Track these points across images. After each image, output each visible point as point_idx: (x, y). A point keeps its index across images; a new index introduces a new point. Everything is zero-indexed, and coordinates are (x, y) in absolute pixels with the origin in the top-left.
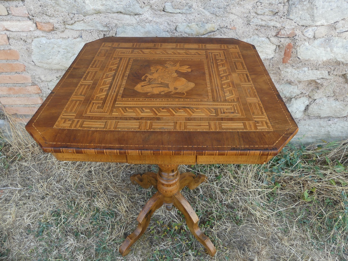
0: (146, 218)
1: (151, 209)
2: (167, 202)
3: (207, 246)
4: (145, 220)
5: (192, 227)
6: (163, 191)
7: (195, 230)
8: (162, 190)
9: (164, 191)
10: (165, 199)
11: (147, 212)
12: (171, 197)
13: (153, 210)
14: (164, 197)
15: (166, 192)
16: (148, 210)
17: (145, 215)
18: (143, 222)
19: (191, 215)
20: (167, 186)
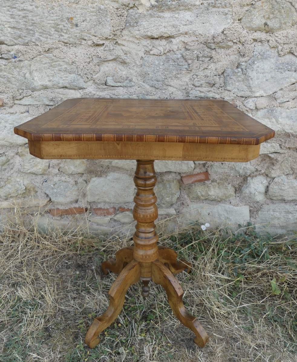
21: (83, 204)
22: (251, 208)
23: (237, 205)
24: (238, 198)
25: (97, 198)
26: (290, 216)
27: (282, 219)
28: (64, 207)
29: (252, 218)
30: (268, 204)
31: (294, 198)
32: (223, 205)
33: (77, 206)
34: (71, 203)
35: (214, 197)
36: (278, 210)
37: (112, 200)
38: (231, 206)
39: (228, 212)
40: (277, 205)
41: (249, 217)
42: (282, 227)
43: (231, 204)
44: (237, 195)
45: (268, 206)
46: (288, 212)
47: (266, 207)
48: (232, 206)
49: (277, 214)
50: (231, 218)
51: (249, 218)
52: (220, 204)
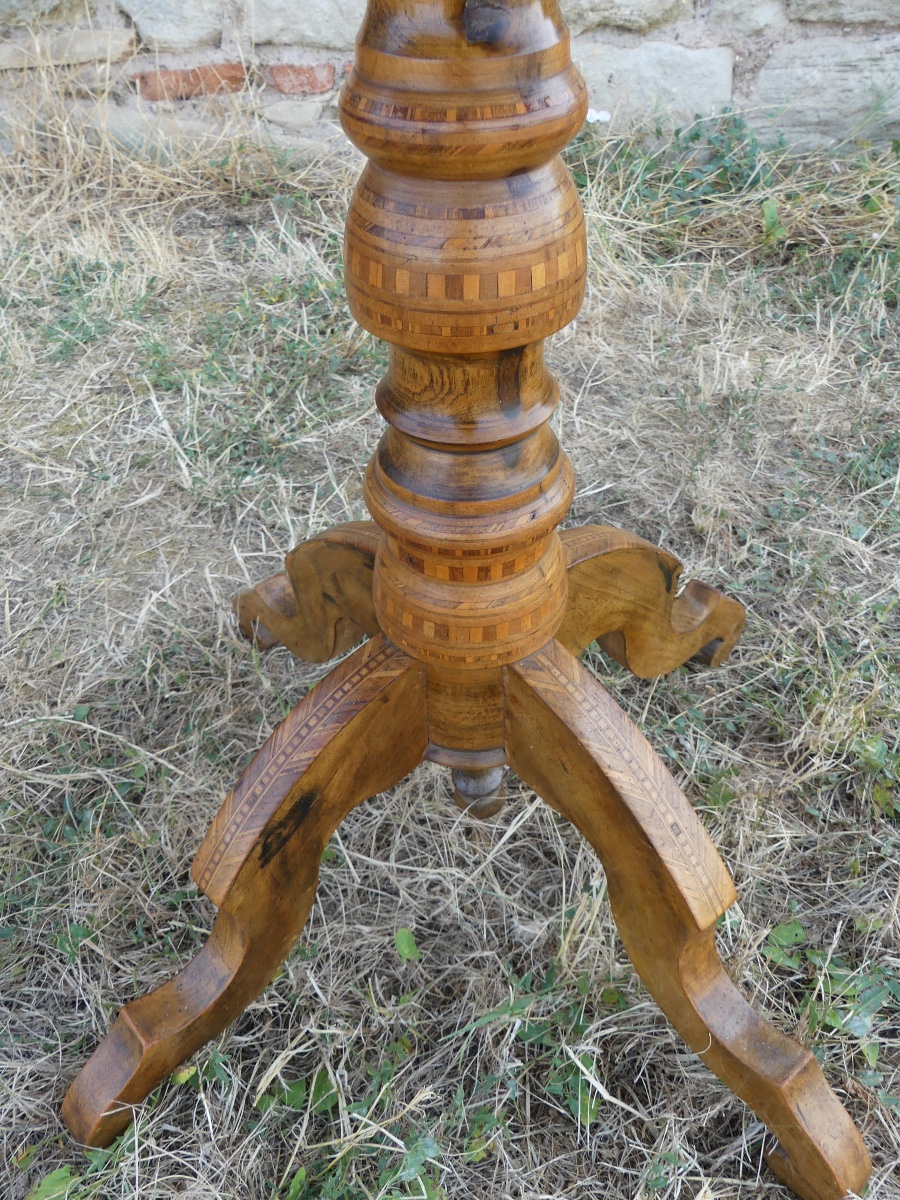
0: (265, 859)
1: (306, 783)
2: (453, 740)
3: (797, 1133)
4: (262, 883)
5: (672, 958)
6: (419, 621)
7: (687, 979)
8: (407, 620)
9: (429, 630)
10: (445, 707)
11: (270, 808)
12: (492, 690)
13: (333, 794)
14: (432, 685)
15: (443, 631)
16: (282, 790)
17: (251, 835)
18: (239, 898)
19: (667, 854)
20: (456, 575)
21: (236, 51)
22: (737, 58)
23: (696, 46)
24: (701, 23)
25: (278, 23)
26: (853, 79)
27: (829, 95)
28: (182, 63)
29: (737, 94)
30: (791, 42)
31: (873, 13)
32: (655, 44)
33: (217, 57)
34: (203, 44)
35: (627, 12)
36: (820, 60)
37: (324, 33)
38: (678, 49)
39: (668, 70)
40: (817, 41)
41: (730, 92)
42: (824, 126)
43: (680, 40)
44: (700, 11)
45: (791, 46)
46: (849, 66)
47: (782, 52)
48: (682, 48)
49: (816, 76)
50: (674, 90)
51: (729, 97)
52: (646, 44)
